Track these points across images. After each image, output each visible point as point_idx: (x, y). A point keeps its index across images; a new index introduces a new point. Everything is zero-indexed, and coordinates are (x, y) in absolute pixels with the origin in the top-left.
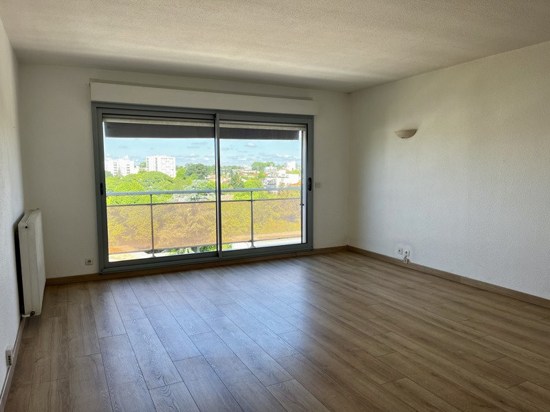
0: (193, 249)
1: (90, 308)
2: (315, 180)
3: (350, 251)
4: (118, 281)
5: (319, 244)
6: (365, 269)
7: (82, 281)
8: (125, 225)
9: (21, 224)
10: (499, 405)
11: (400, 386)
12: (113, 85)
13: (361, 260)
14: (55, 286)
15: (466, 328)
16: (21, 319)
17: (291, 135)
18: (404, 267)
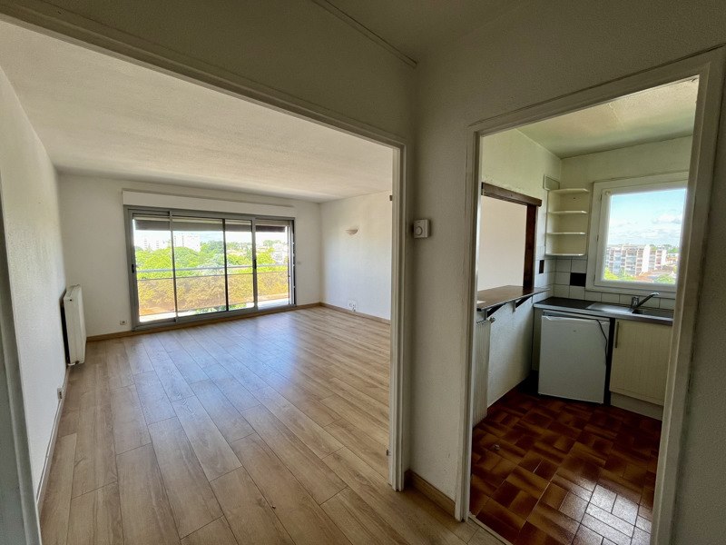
0: (215, 308)
1: (125, 356)
2: (297, 260)
3: (321, 305)
4: (149, 336)
5: (299, 303)
6: (328, 318)
7: (118, 337)
8: (155, 291)
9: (65, 298)
10: (378, 385)
11: (330, 383)
12: (142, 194)
13: (327, 311)
14: (94, 342)
15: (376, 348)
16: (67, 367)
17: (281, 229)
18: (353, 315)
